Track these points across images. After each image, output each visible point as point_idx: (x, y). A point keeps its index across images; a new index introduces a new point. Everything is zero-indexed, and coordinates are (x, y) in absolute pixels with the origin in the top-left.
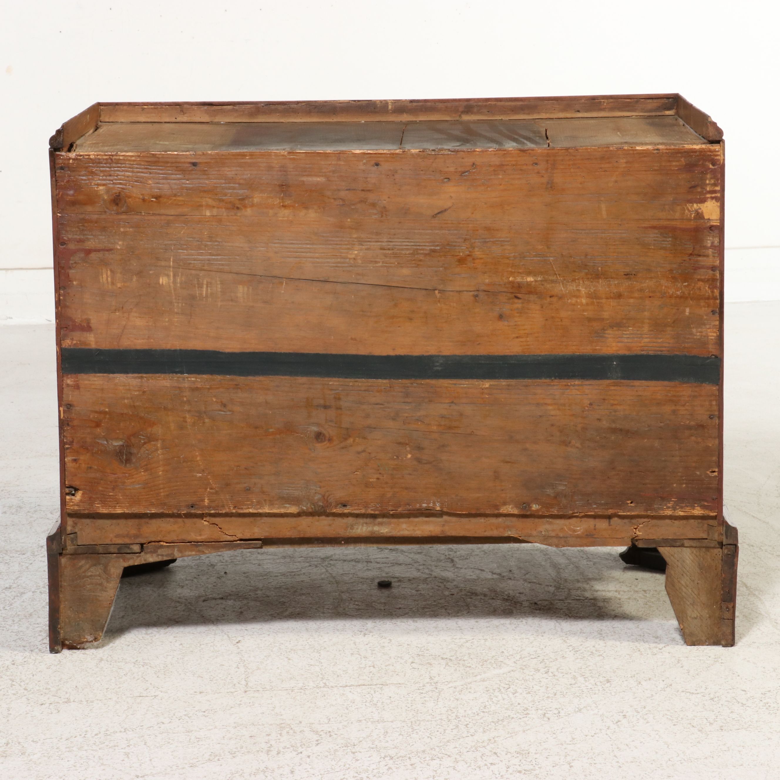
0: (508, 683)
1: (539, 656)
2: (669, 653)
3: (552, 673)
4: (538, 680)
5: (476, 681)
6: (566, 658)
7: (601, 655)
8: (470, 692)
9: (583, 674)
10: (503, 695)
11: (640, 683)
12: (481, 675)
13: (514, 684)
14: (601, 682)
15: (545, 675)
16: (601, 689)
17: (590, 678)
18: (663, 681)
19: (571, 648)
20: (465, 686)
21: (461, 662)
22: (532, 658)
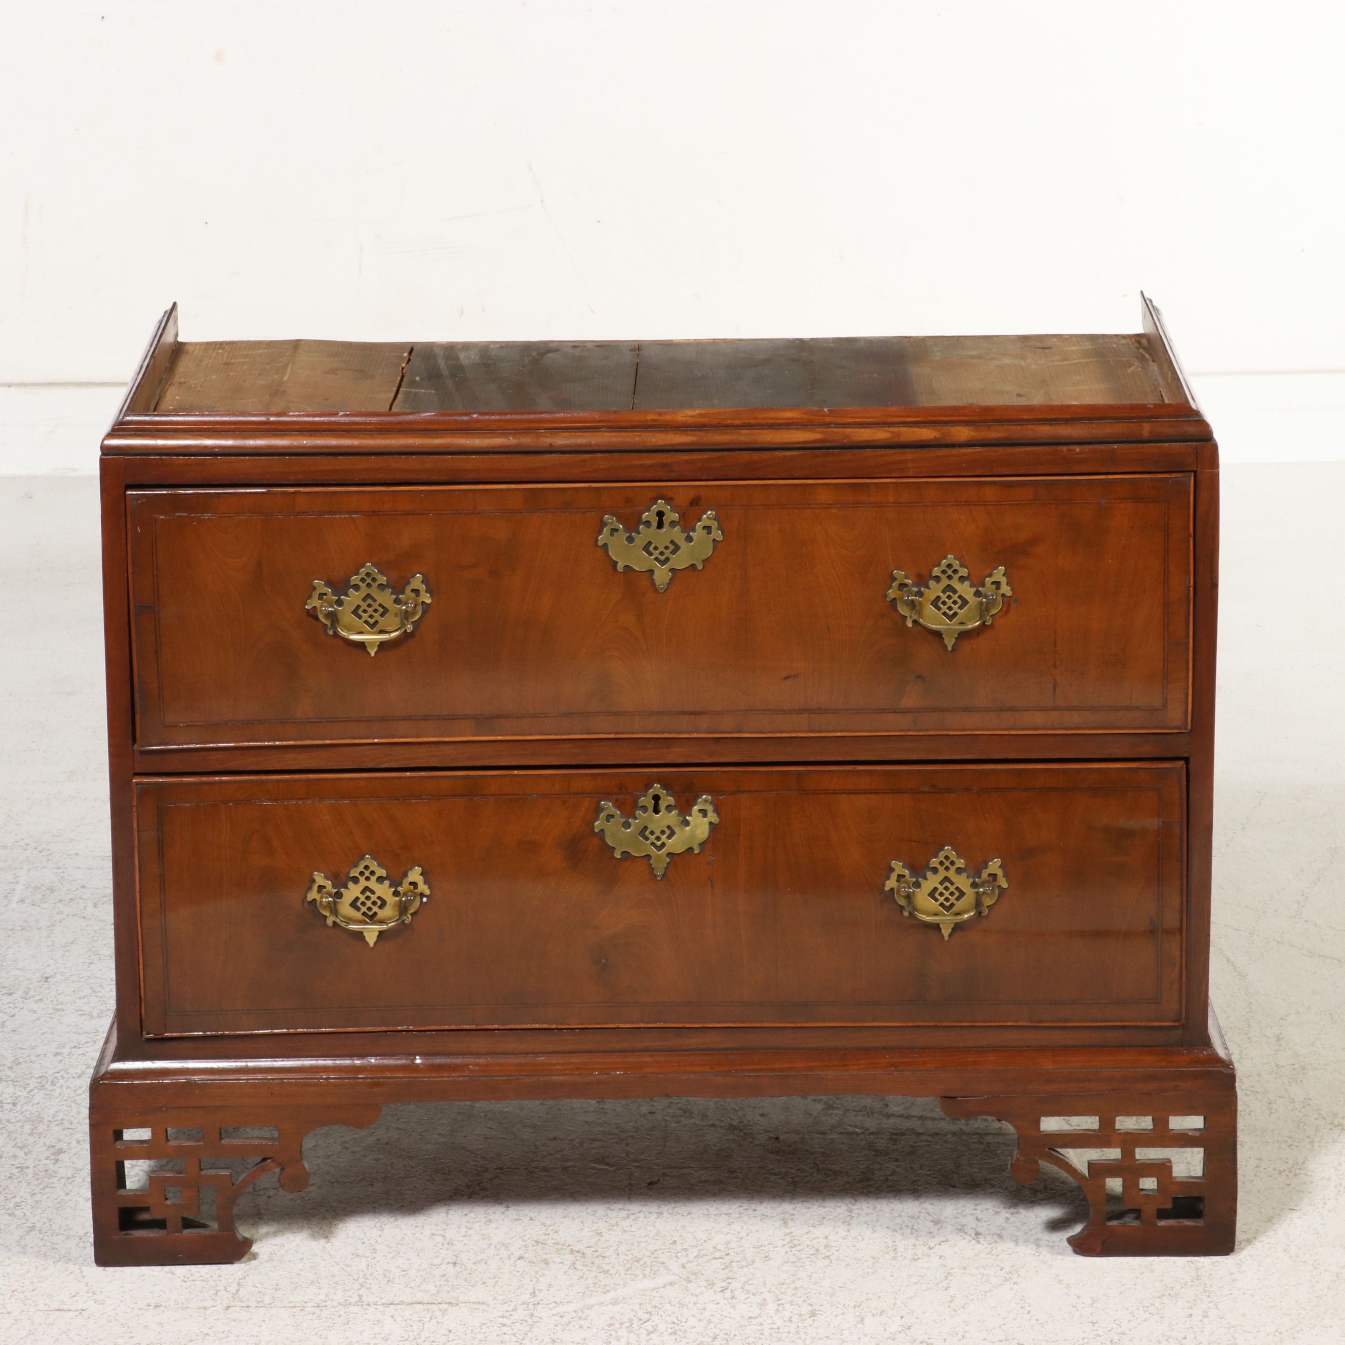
0: (650, 1310)
1: (727, 1254)
2: (941, 1257)
3: (732, 1291)
4: (702, 1307)
5: (602, 1303)
6: (770, 1259)
7: (828, 1257)
8: (581, 1327)
9: (780, 1297)
10: (632, 1334)
11: (862, 1319)
12: (616, 1290)
13: (661, 1312)
14: (800, 1315)
15: (719, 1297)
16: (793, 1331)
17: (787, 1306)
18: (902, 1317)
19: (788, 1238)
20: (580, 1313)
21: (598, 1261)
22: (715, 1258)
